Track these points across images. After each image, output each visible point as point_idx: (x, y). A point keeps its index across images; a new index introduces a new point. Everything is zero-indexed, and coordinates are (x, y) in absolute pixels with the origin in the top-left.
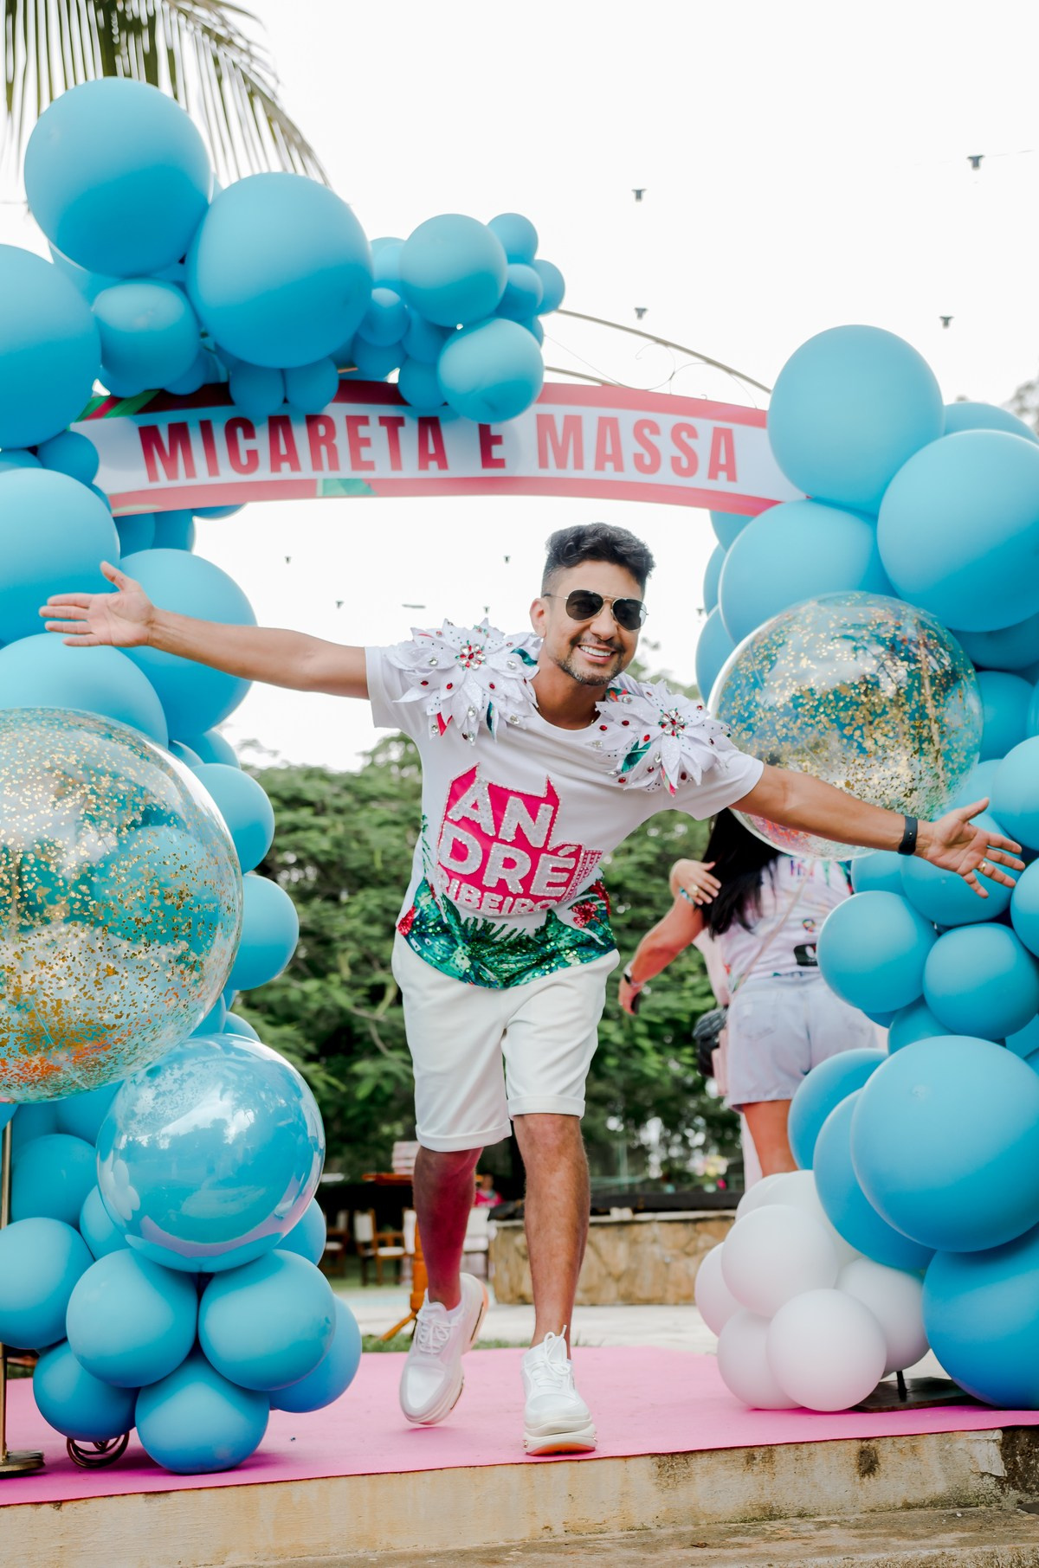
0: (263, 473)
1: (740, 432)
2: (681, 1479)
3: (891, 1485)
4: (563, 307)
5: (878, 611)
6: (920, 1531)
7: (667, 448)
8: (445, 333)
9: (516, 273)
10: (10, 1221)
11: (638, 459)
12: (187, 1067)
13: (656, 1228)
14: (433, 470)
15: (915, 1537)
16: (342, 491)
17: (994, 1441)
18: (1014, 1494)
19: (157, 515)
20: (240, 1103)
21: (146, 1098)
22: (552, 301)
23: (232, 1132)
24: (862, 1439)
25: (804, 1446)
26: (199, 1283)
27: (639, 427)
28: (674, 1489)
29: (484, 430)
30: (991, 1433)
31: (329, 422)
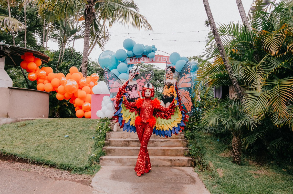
0: (138, 62)
1: (169, 58)
7: (164, 59)
8: (149, 53)
9: (154, 49)
11: (162, 60)
14: (149, 61)
19: (131, 64)
22: (156, 50)
27: (162, 58)
29: (152, 58)
31: (142, 58)
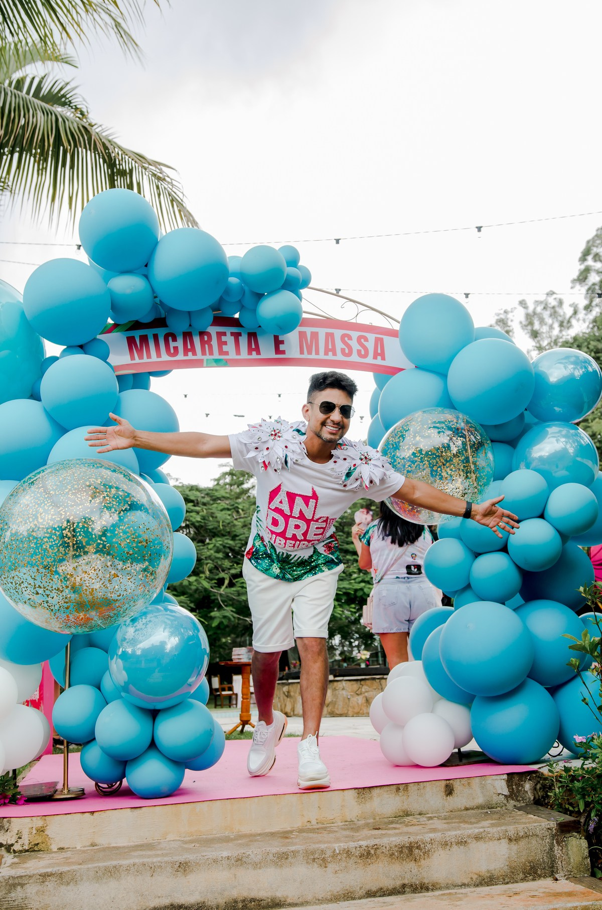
0: (180, 356)
1: (387, 340)
2: (367, 799)
3: (460, 800)
4: (310, 285)
5: (449, 416)
6: (473, 820)
7: (355, 346)
8: (259, 296)
9: (291, 271)
10: (70, 686)
11: (343, 350)
12: (148, 619)
13: (344, 683)
14: (254, 355)
15: (471, 823)
16: (214, 364)
17: (504, 779)
18: (512, 802)
19: (134, 375)
20: (172, 634)
21: (130, 631)
22: (305, 283)
23: (169, 647)
24: (447, 780)
25: (421, 783)
26: (154, 714)
27: (343, 337)
28: (364, 803)
29: (276, 338)
30: (502, 776)
31: (209, 335)
